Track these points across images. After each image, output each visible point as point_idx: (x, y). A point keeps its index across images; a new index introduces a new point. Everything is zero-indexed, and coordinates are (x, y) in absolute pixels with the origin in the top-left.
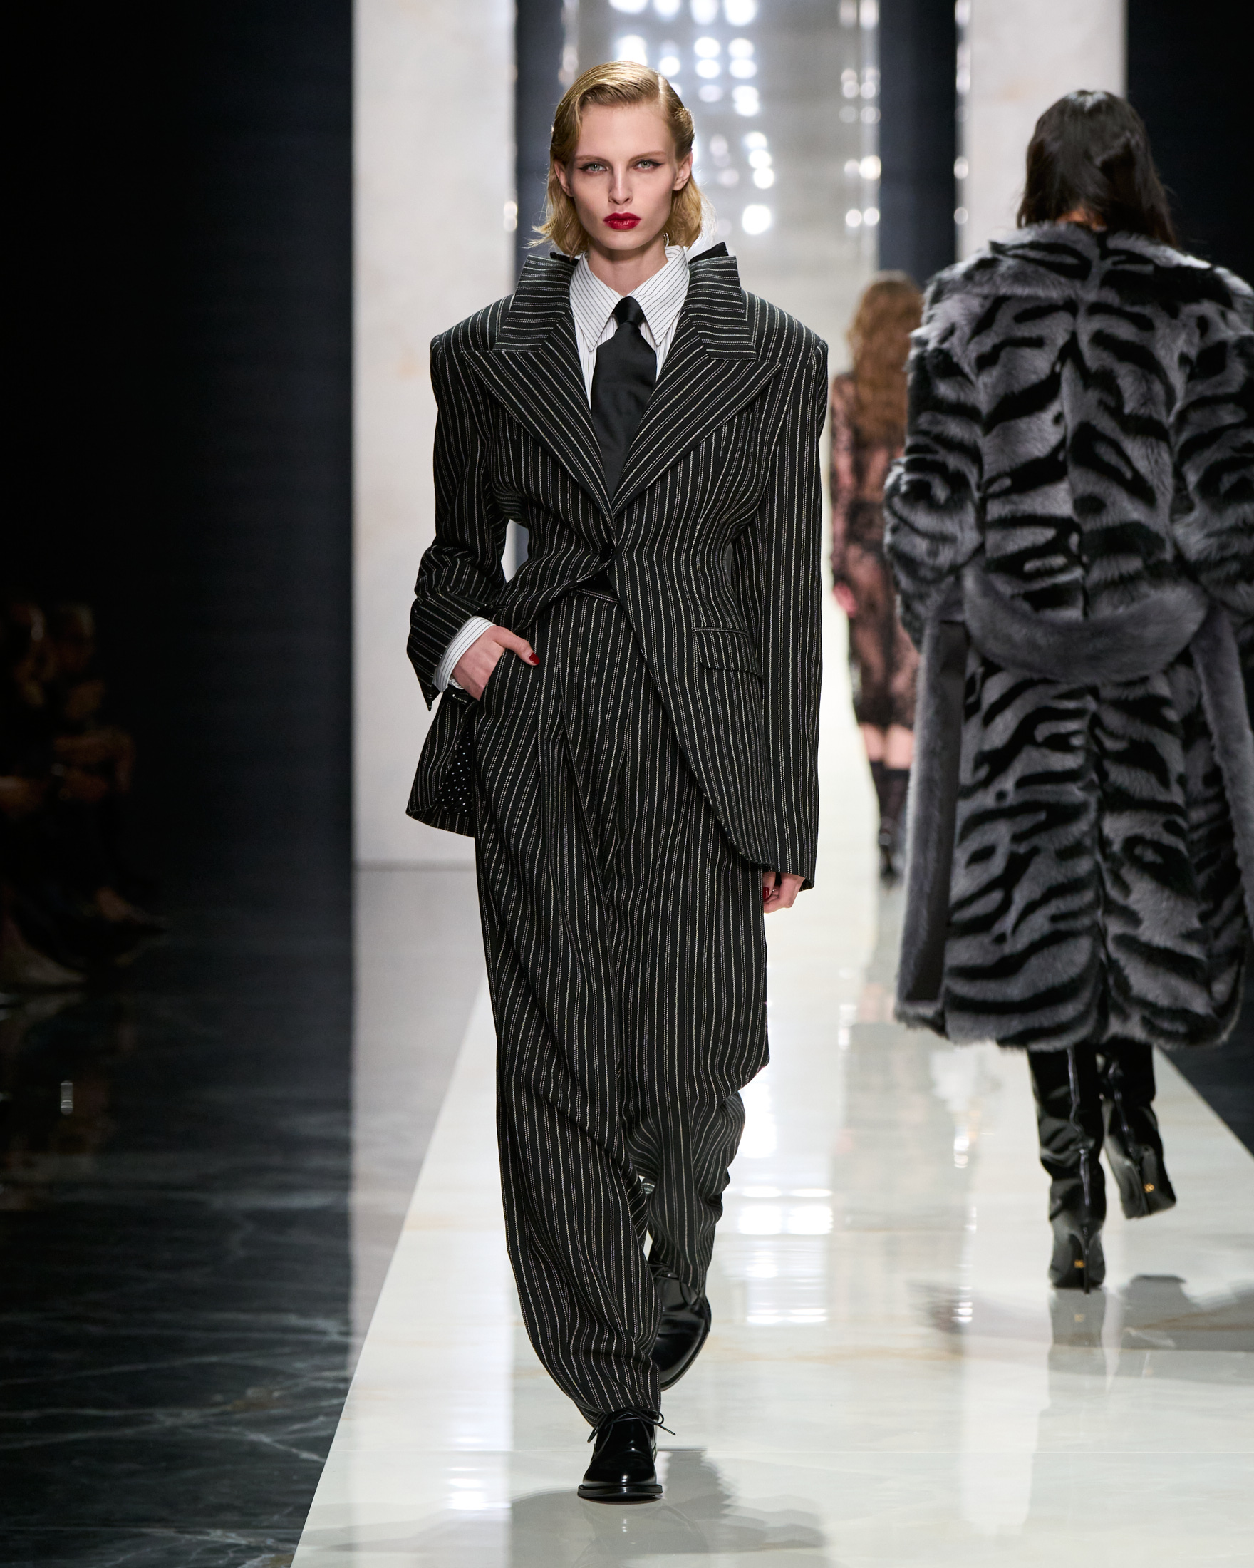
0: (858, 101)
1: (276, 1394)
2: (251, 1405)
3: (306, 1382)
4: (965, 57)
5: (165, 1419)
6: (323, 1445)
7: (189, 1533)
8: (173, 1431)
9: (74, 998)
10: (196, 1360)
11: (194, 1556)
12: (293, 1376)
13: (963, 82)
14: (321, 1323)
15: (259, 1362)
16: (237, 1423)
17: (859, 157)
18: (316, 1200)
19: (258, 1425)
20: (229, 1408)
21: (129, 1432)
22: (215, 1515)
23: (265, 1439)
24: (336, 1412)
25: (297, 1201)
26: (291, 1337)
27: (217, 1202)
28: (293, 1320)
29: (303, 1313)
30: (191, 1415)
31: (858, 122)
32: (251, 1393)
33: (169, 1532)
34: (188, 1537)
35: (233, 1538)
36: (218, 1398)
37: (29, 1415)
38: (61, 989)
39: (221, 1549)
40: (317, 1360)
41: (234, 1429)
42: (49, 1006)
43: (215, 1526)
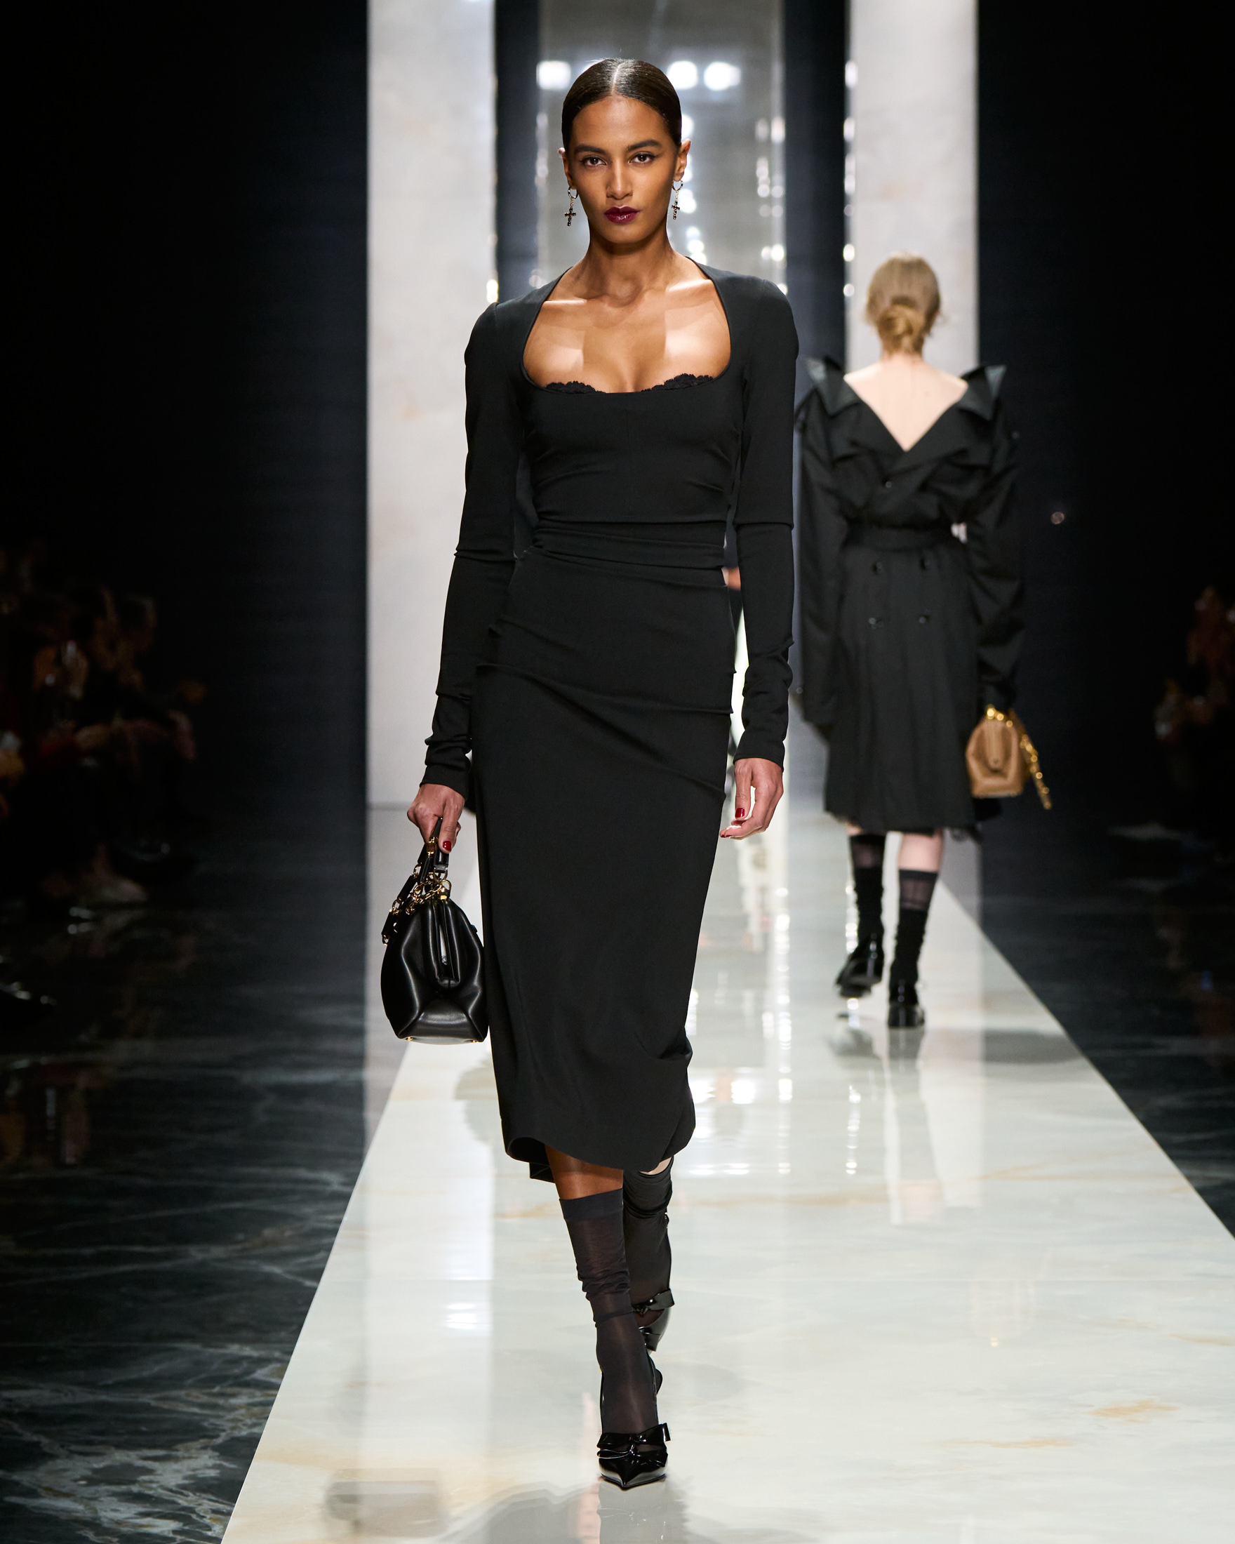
0: (769, 200)
1: (288, 1233)
2: (266, 1243)
3: (313, 1223)
4: (850, 165)
5: (197, 1254)
6: (317, 1275)
7: (212, 1347)
8: (203, 1263)
9: (138, 913)
10: (225, 1206)
11: (215, 1366)
12: (302, 1219)
13: (850, 185)
14: (326, 1175)
15: (275, 1208)
16: (257, 1257)
17: (771, 244)
18: (324, 1076)
19: (272, 1259)
20: (247, 1245)
21: (167, 1265)
22: (233, 1332)
23: (276, 1270)
24: (329, 1249)
25: (311, 1077)
26: (300, 1187)
27: (248, 1077)
28: (303, 1173)
29: (311, 1168)
30: (218, 1251)
31: (770, 218)
32: (268, 1232)
33: (197, 1347)
34: (211, 1350)
35: (248, 1351)
36: (241, 1237)
37: (88, 1251)
38: (130, 906)
39: (237, 1360)
40: (322, 1206)
41: (254, 1262)
42: (119, 920)
43: (233, 1341)
